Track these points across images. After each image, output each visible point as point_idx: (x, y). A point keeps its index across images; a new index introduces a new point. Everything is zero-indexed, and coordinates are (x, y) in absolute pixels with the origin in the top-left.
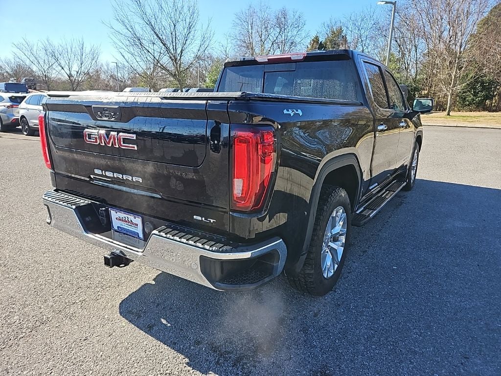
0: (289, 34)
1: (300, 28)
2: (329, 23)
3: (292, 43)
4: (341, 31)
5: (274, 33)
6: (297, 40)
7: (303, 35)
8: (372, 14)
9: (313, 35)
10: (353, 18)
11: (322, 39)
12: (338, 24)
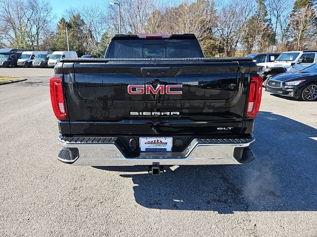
0: (42, 15)
1: (49, 11)
2: (70, 10)
3: (45, 21)
4: (79, 16)
5: (29, 13)
6: (48, 19)
7: (52, 16)
8: (97, 8)
9: (60, 17)
10: (86, 9)
11: (67, 20)
12: (77, 12)
